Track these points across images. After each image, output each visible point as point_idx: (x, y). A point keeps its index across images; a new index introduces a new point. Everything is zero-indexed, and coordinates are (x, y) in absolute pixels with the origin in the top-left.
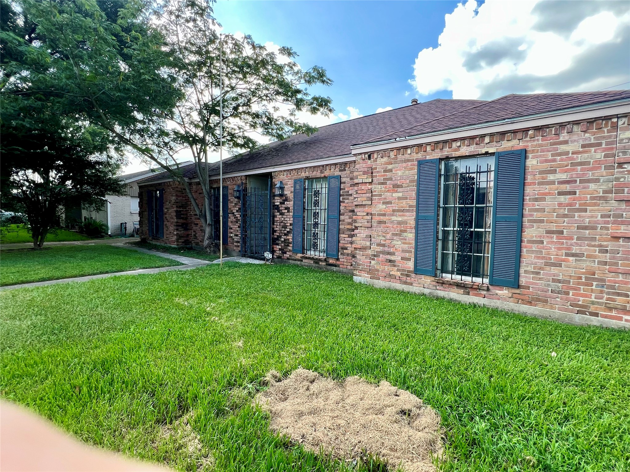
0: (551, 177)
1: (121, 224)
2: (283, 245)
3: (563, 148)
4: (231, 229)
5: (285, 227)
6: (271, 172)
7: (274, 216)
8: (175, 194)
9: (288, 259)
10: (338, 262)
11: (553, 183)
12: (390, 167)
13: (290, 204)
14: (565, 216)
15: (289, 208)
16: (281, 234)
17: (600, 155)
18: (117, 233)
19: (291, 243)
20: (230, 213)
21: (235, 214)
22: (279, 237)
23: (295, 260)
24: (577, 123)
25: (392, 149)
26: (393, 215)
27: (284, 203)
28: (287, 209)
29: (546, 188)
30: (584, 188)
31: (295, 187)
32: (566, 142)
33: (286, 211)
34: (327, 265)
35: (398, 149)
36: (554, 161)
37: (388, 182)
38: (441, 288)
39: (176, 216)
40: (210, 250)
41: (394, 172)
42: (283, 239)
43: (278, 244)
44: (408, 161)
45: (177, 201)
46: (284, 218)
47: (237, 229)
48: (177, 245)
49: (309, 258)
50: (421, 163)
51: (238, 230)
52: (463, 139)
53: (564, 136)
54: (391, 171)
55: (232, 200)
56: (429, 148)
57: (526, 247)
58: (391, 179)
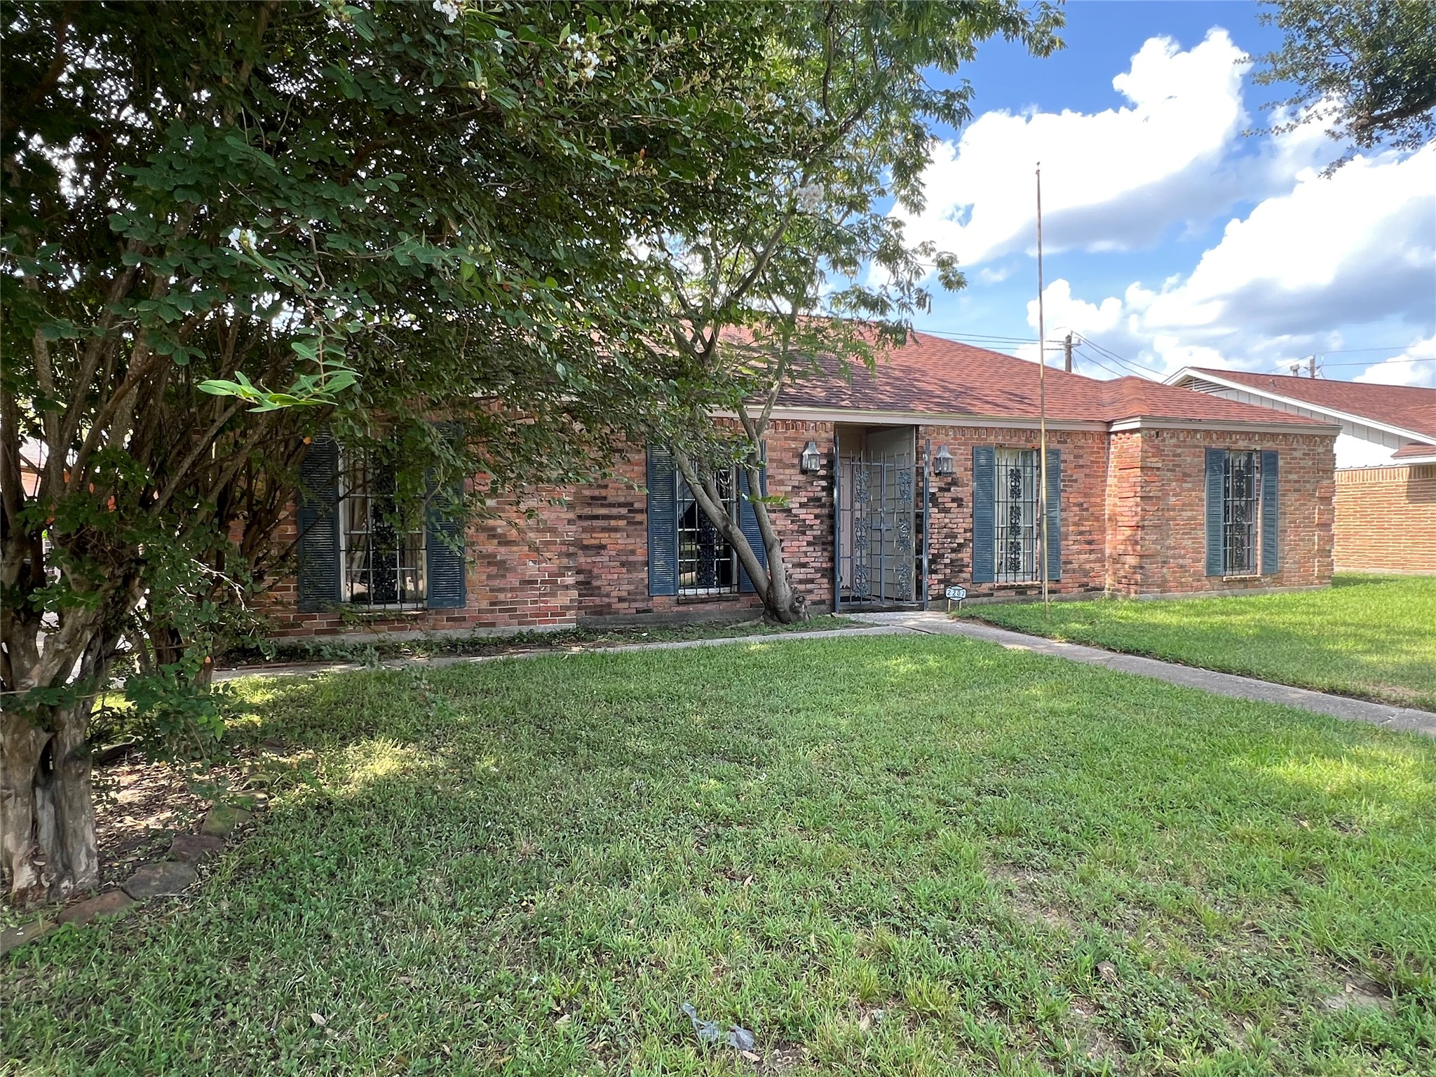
2: (948, 571)
3: (1295, 454)
6: (915, 426)
10: (1058, 586)
11: (1289, 481)
13: (963, 492)
15: (962, 500)
16: (942, 551)
17: (1310, 463)
19: (968, 566)
21: (794, 511)
23: (978, 596)
24: (1302, 436)
25: (1182, 430)
26: (1183, 510)
27: (949, 490)
28: (958, 501)
29: (1288, 486)
31: (974, 460)
32: (1295, 450)
33: (955, 505)
34: (1040, 593)
35: (1189, 431)
38: (1227, 587)
42: (948, 561)
44: (1197, 447)
46: (950, 519)
47: (804, 549)
48: (577, 621)
49: (1005, 588)
51: (805, 553)
52: (1241, 433)
53: (1295, 445)
56: (1214, 436)
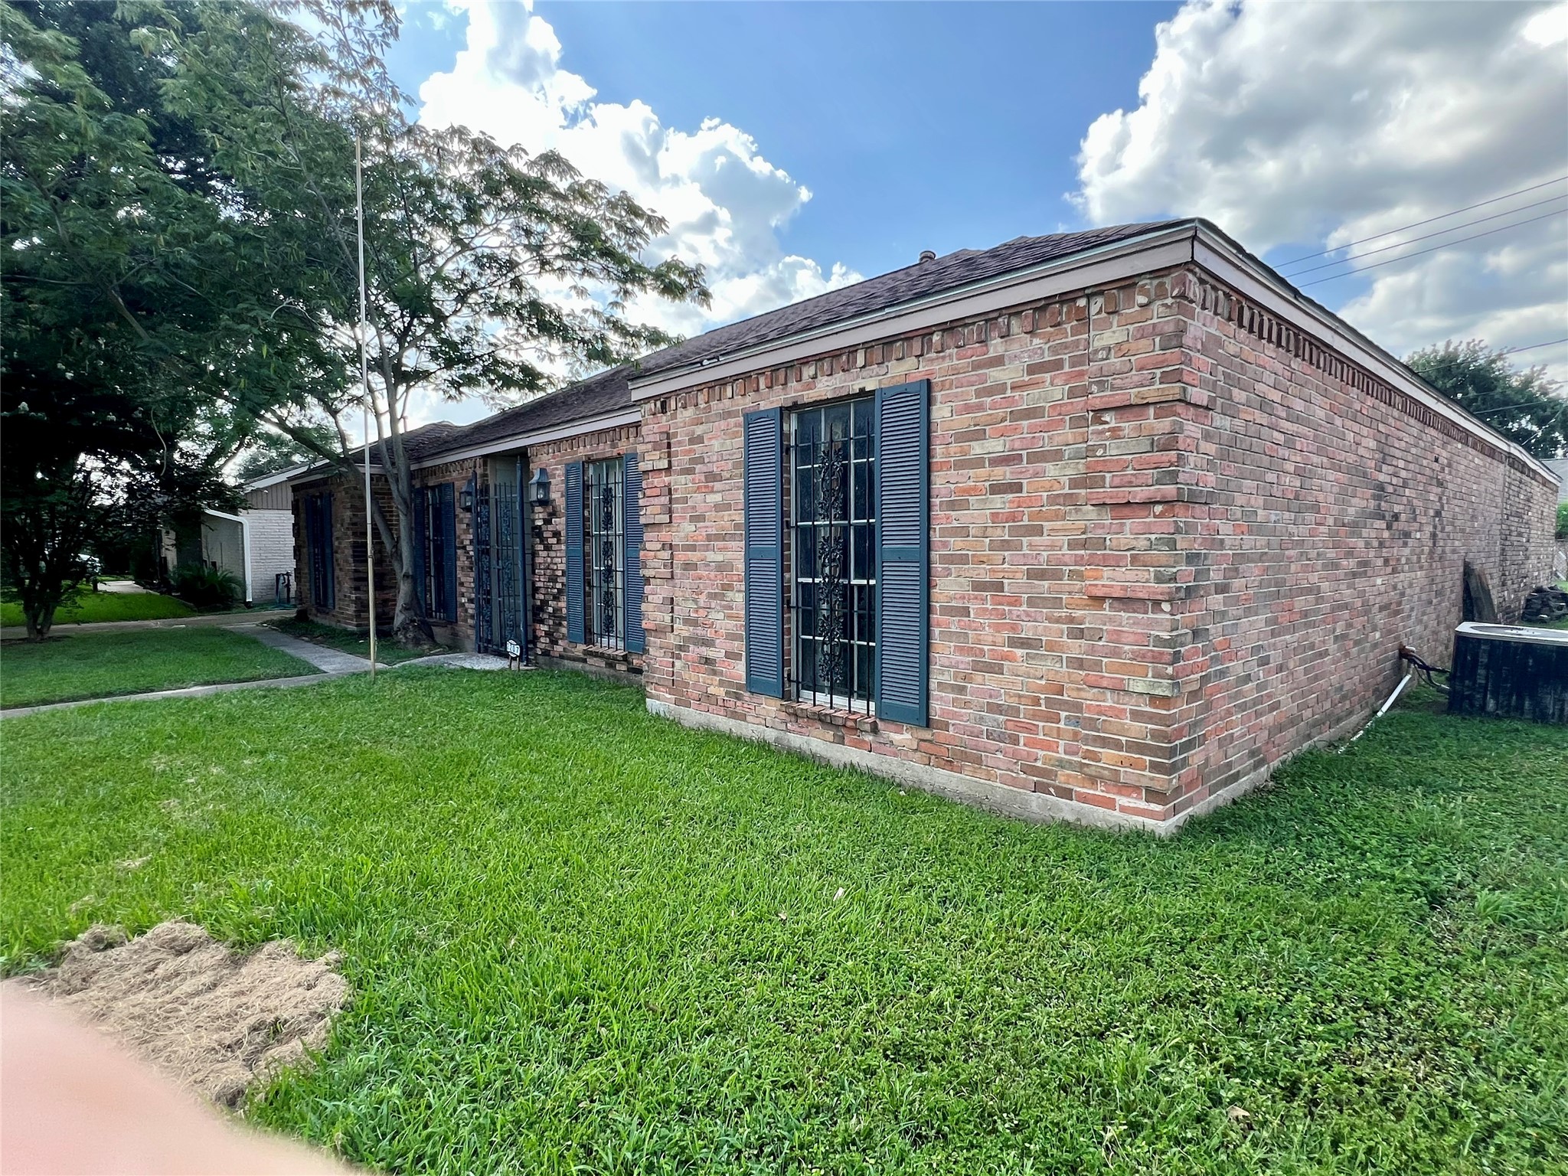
0: (977, 449)
1: (278, 576)
2: (551, 622)
3: (996, 375)
4: (462, 584)
5: (553, 579)
6: (525, 448)
7: (534, 554)
8: (349, 505)
9: (561, 657)
12: (699, 430)
13: (559, 523)
14: (1005, 545)
15: (560, 533)
16: (547, 597)
17: (1058, 392)
18: (270, 597)
19: (564, 619)
20: (459, 548)
21: (467, 548)
22: (545, 603)
23: (574, 659)
24: (1015, 311)
25: (700, 388)
26: (708, 548)
27: (550, 522)
28: (556, 534)
29: (970, 477)
30: (1036, 475)
31: (567, 480)
32: (998, 361)
33: (555, 540)
34: (629, 670)
35: (710, 386)
36: (980, 407)
37: (698, 468)
38: (795, 727)
39: (354, 556)
40: (406, 638)
41: (706, 443)
42: (550, 610)
43: (542, 622)
44: (729, 414)
45: (355, 520)
46: (552, 558)
48: (357, 626)
49: (601, 656)
50: (751, 419)
53: (996, 346)
54: (700, 440)
55: (461, 516)
56: (762, 382)
57: (939, 626)
58: (700, 460)
